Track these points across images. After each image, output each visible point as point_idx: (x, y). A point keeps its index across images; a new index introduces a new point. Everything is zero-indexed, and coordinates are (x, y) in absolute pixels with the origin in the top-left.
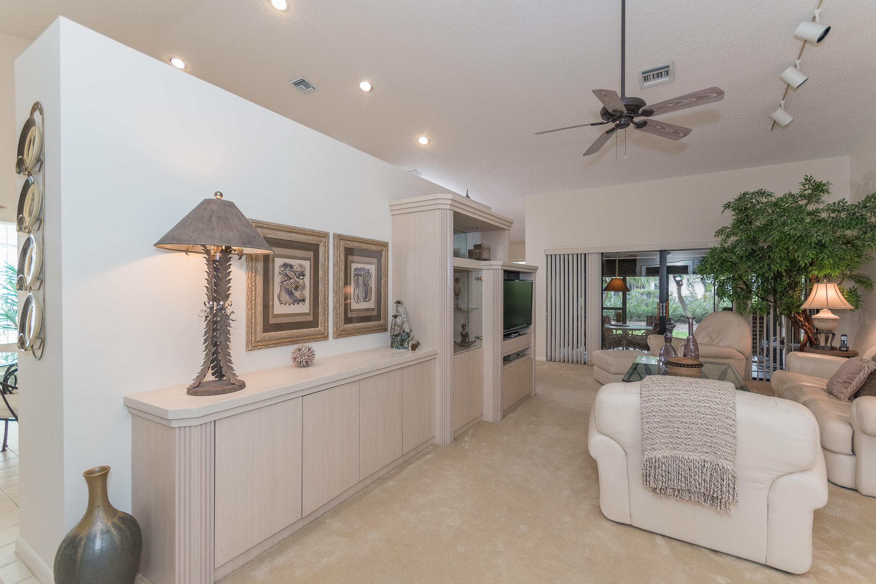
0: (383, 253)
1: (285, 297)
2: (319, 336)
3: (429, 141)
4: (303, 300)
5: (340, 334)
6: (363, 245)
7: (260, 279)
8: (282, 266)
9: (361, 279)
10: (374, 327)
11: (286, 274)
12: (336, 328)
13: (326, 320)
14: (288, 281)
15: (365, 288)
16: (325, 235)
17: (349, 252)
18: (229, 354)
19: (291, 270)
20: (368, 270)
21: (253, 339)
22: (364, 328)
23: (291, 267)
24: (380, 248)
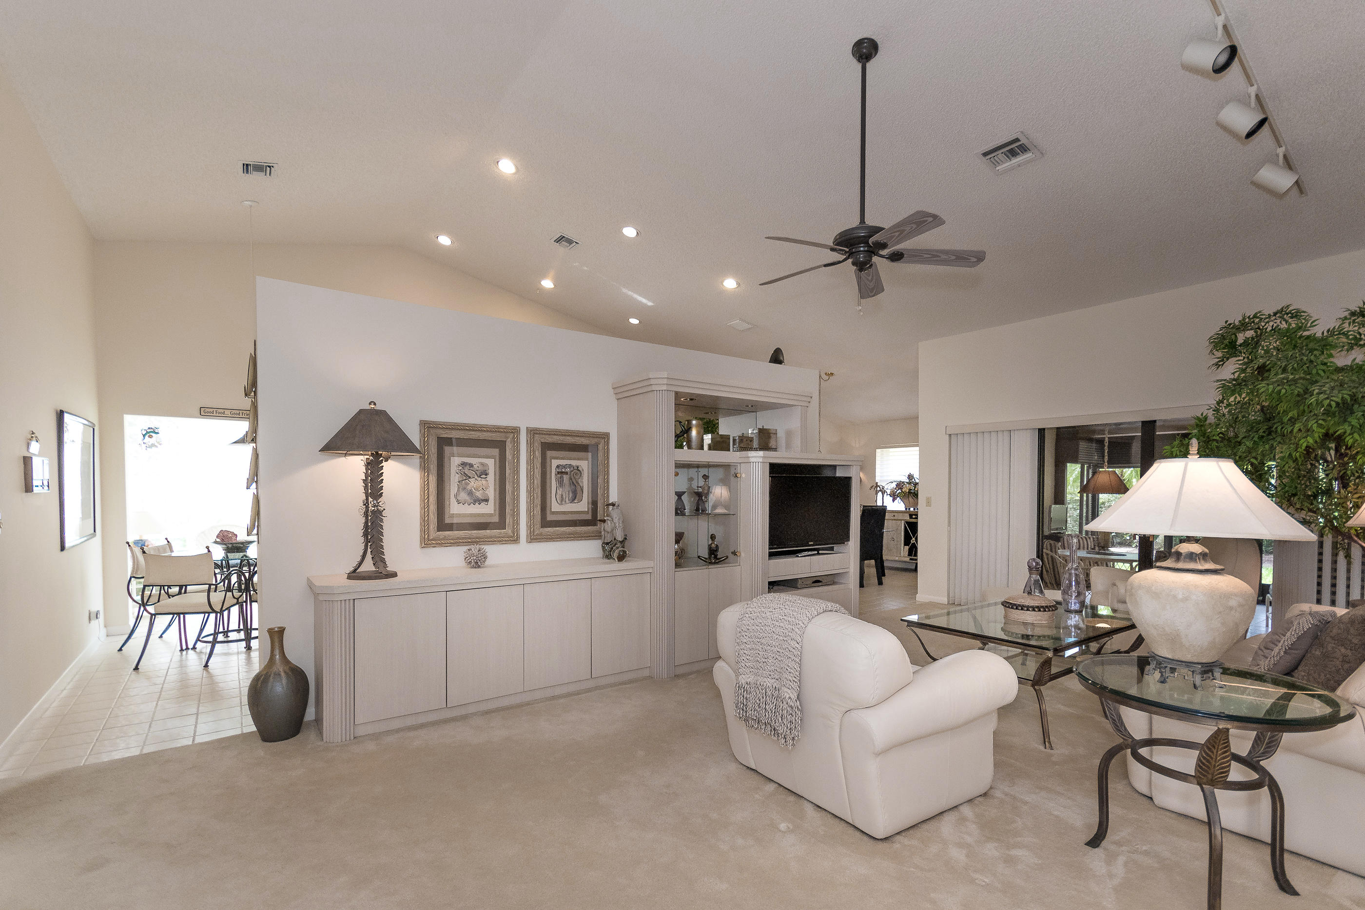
0: (600, 446)
1: (463, 496)
2: (506, 539)
3: (738, 284)
4: (487, 500)
5: (533, 538)
6: (568, 438)
7: (433, 479)
8: (459, 465)
9: (566, 477)
10: (585, 533)
11: (464, 473)
12: (529, 531)
13: (517, 523)
14: (467, 481)
15: (573, 487)
16: (515, 431)
17: (547, 447)
18: (382, 547)
19: (471, 468)
20: (578, 467)
21: (426, 536)
22: (570, 534)
23: (471, 465)
24: (594, 441)
